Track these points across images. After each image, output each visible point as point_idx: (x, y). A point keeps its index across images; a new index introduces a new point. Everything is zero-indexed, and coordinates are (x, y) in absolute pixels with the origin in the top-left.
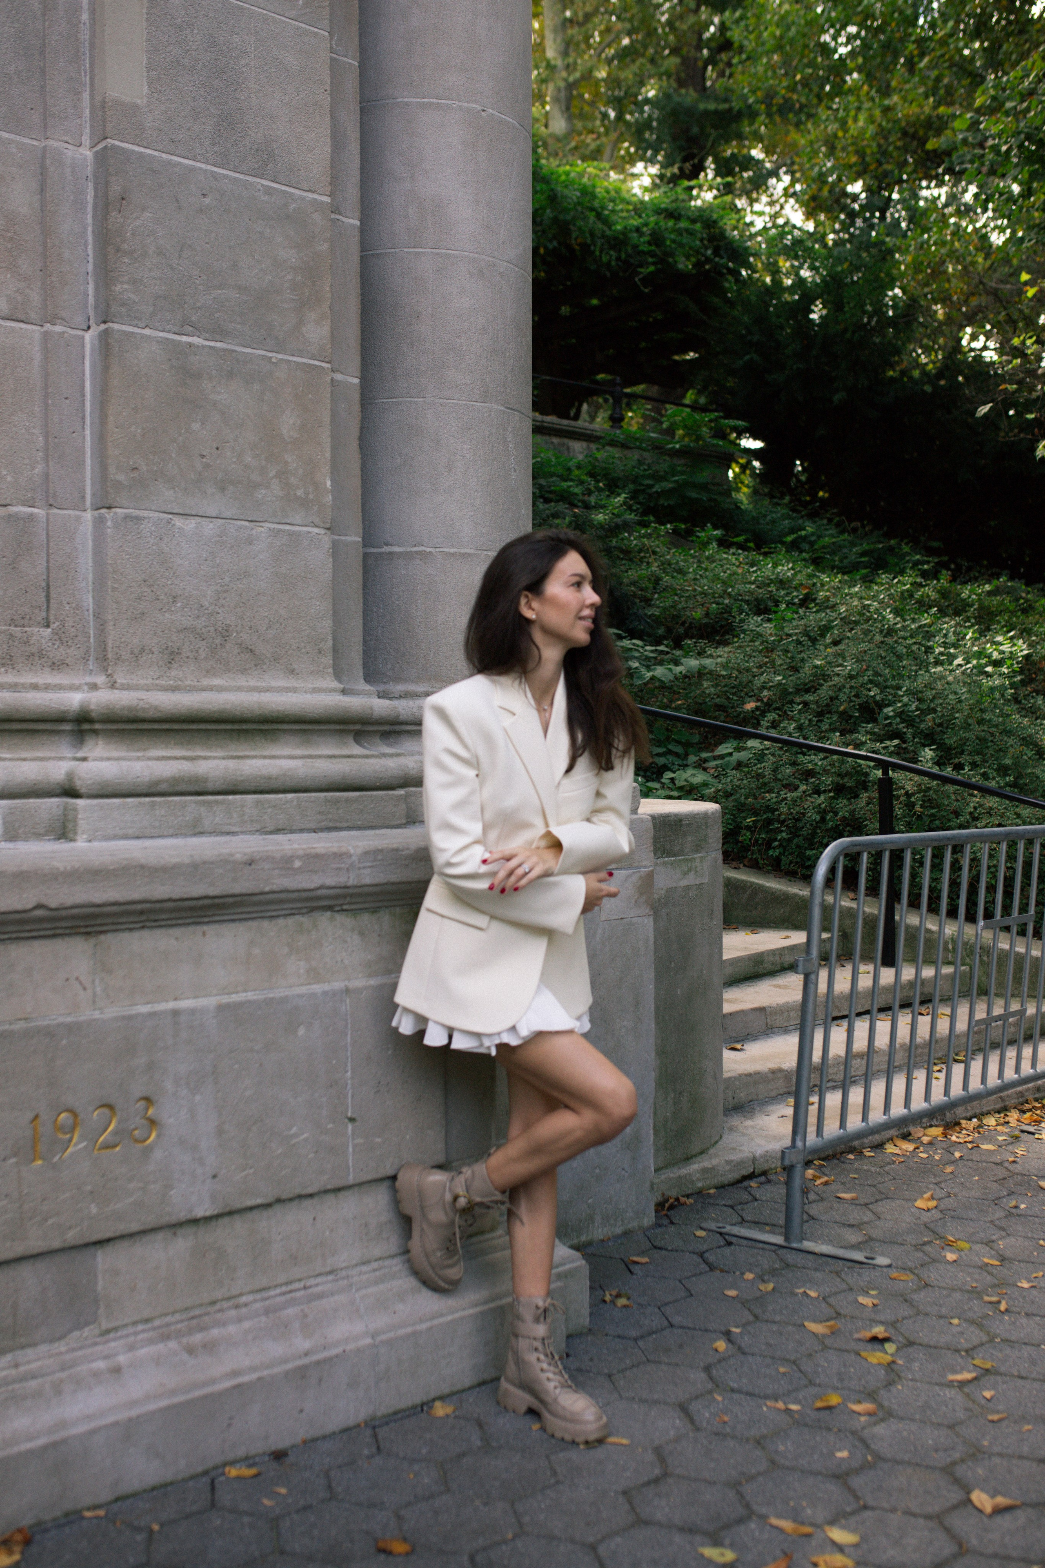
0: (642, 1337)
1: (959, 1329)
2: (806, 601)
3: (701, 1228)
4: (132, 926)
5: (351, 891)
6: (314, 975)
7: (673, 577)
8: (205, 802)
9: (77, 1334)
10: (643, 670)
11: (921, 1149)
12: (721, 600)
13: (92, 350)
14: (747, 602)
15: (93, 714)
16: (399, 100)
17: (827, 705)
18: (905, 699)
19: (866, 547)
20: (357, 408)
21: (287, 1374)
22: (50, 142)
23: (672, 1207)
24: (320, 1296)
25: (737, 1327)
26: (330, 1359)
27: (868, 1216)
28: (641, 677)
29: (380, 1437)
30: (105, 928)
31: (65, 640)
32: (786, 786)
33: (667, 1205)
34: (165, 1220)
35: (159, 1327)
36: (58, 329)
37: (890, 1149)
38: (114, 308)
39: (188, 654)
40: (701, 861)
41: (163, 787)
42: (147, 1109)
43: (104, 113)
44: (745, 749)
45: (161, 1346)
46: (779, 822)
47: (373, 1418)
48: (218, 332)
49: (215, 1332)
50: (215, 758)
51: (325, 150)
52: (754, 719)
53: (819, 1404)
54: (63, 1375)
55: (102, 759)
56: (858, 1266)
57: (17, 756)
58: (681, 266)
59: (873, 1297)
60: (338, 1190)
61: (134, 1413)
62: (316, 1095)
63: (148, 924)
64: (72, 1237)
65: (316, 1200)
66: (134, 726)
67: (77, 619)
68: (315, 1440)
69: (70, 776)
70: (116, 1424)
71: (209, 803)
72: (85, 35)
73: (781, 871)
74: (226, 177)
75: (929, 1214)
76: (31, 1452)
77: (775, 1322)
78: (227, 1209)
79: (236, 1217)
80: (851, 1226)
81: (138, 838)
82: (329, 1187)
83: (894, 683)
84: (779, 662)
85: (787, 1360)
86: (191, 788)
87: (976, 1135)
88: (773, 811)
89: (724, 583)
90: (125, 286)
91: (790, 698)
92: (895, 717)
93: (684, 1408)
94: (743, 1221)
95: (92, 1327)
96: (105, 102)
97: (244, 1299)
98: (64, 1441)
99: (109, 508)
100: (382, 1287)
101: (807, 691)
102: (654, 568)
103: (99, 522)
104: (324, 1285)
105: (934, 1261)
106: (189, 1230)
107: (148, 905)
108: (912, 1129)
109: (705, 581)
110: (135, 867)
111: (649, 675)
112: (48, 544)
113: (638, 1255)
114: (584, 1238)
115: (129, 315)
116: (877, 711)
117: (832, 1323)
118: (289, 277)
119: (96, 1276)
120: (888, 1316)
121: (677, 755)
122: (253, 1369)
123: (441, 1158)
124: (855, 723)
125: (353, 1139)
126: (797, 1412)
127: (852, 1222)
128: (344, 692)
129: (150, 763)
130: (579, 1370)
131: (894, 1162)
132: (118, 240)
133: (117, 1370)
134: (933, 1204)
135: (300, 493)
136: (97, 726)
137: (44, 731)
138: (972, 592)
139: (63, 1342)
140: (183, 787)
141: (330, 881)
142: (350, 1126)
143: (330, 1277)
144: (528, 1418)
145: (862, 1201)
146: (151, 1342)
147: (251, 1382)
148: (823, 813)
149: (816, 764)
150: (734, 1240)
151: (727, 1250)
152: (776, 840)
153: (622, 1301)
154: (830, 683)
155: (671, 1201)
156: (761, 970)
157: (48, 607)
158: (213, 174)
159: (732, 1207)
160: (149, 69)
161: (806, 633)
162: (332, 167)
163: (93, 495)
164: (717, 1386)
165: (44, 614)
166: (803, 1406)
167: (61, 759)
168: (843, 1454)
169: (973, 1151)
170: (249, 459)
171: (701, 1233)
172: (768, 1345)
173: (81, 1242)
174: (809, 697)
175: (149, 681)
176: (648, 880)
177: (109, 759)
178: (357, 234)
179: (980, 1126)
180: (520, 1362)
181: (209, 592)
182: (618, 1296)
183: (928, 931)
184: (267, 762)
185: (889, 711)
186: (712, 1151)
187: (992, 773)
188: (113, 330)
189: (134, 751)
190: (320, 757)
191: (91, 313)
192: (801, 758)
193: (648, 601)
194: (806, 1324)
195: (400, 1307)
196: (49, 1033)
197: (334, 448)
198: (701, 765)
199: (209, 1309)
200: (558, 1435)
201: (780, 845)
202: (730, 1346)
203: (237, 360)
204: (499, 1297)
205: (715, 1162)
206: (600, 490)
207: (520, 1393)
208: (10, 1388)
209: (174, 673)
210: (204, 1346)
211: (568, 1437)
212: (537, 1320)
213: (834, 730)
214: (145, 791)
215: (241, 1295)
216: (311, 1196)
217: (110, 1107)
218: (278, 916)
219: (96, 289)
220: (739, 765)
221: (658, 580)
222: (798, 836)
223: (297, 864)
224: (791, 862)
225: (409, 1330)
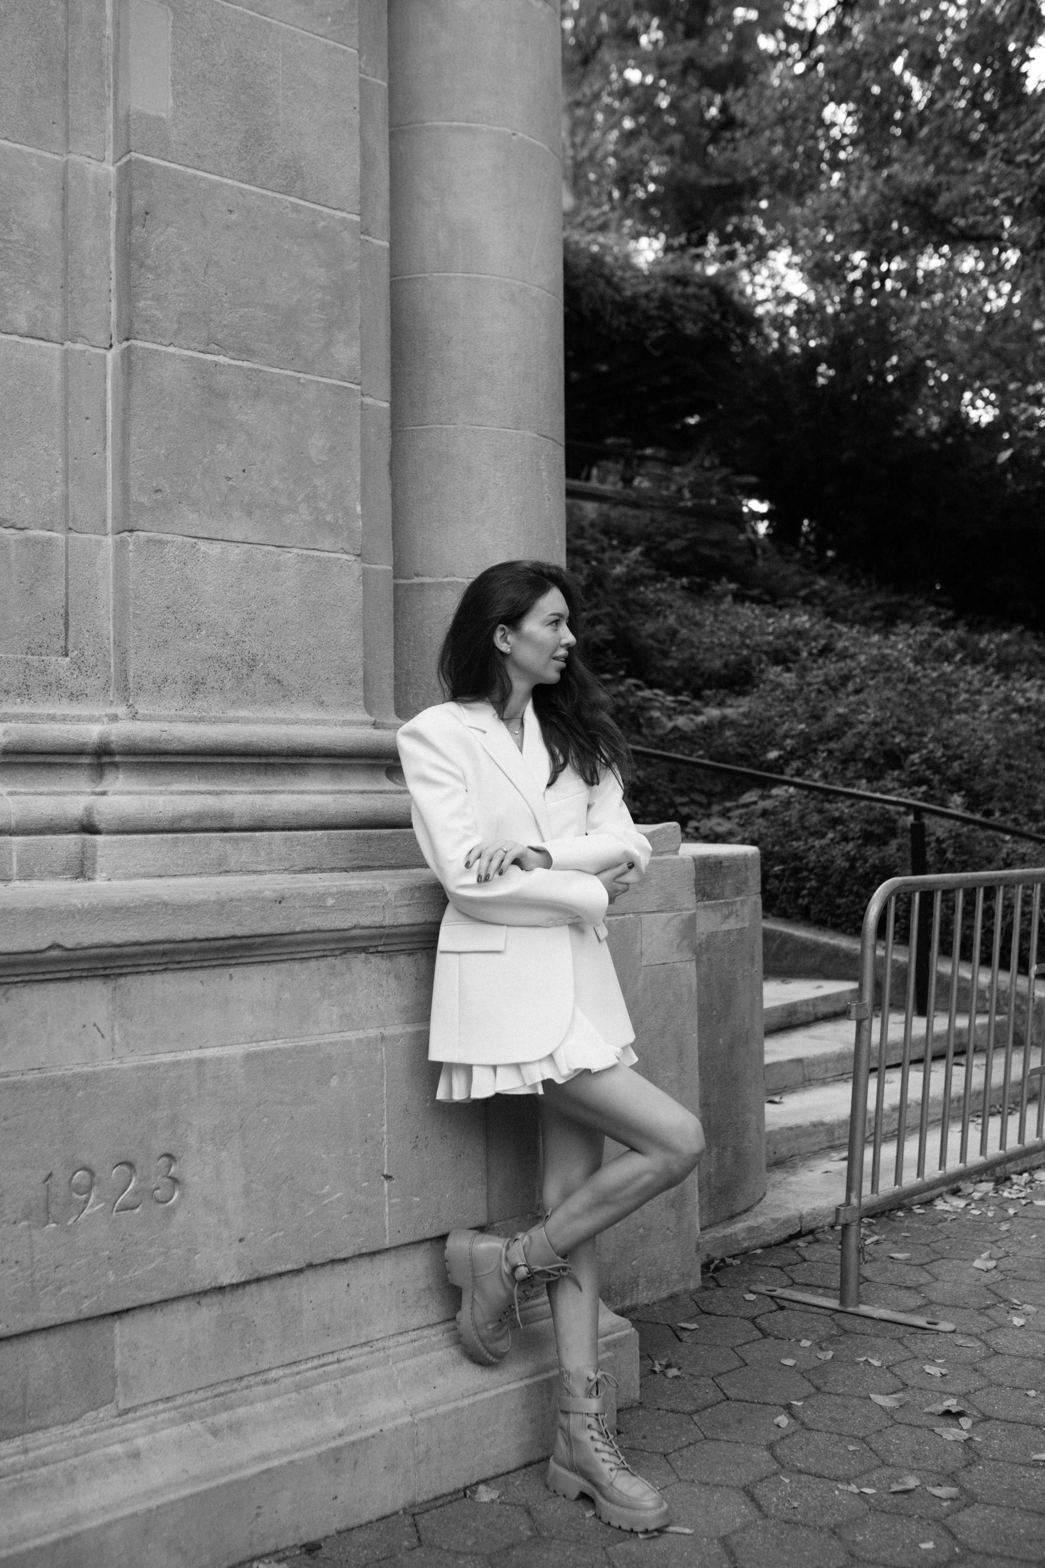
0: (697, 1411)
1: (1037, 1401)
2: (825, 651)
3: (751, 1292)
4: (153, 968)
5: (387, 931)
6: (348, 1021)
7: (690, 630)
8: (231, 839)
9: (93, 1414)
10: (665, 720)
11: (973, 1206)
12: (739, 651)
13: (115, 368)
14: (766, 653)
15: (113, 746)
16: (429, 124)
17: (852, 753)
18: (931, 746)
19: (879, 600)
20: (387, 432)
21: (319, 1456)
22: (72, 157)
23: (717, 1269)
24: (354, 1371)
25: (798, 1400)
26: (367, 1439)
27: (924, 1278)
28: (663, 727)
29: (420, 1526)
30: (125, 970)
31: (84, 669)
32: (813, 834)
33: (712, 1267)
34: (189, 1288)
35: (182, 1406)
36: (79, 347)
37: (940, 1205)
38: (137, 325)
39: (213, 684)
40: (742, 904)
41: (187, 823)
42: (170, 1167)
43: (128, 126)
44: (770, 797)
45: (183, 1427)
46: (807, 869)
47: (413, 1505)
48: (245, 351)
49: (242, 1411)
50: (241, 792)
51: (355, 168)
52: (778, 766)
53: (895, 1488)
54: (76, 1461)
55: (122, 793)
56: (920, 1331)
57: (32, 790)
58: (688, 332)
59: (939, 1365)
60: (373, 1254)
61: (153, 1503)
62: (351, 1151)
63: (171, 966)
64: (87, 1308)
65: (350, 1265)
66: (157, 759)
67: (97, 646)
68: (350, 1530)
69: (89, 811)
70: (135, 1515)
71: (236, 840)
72: (108, 49)
73: (810, 920)
74: (253, 193)
75: (988, 1275)
76: (40, 1549)
77: (839, 1395)
78: (256, 1275)
79: (265, 1284)
80: (908, 1288)
81: (160, 876)
82: (364, 1251)
83: (918, 730)
84: (800, 710)
85: (855, 1437)
86: (216, 824)
87: (1029, 1190)
88: (801, 859)
89: (742, 635)
90: (149, 303)
91: (813, 746)
92: (921, 763)
93: (748, 1492)
94: (793, 1284)
95: (109, 1406)
96: (128, 115)
97: (273, 1374)
98: (77, 1536)
99: (131, 531)
100: (421, 1359)
101: (831, 739)
102: (672, 620)
103: (121, 546)
104: (359, 1357)
105: (1000, 1326)
106: (215, 1299)
107: (172, 946)
108: (962, 1185)
109: (722, 633)
110: (158, 904)
111: (670, 725)
112: (67, 569)
113: (686, 1321)
114: (627, 1303)
115: (152, 333)
116: (902, 757)
117: (899, 1395)
118: (318, 296)
119: (113, 1350)
120: (958, 1386)
121: (700, 805)
122: (284, 1452)
123: (482, 1219)
124: (880, 771)
125: (390, 1198)
126: (872, 1495)
127: (909, 1284)
128: (375, 725)
129: (173, 798)
130: (632, 1449)
131: (946, 1219)
132: (142, 255)
133: (136, 1455)
134: (992, 1264)
135: (329, 518)
136: (117, 759)
137: (61, 765)
138: (990, 641)
139: (77, 1424)
140: (208, 823)
141: (366, 921)
142: (386, 1184)
143: (366, 1349)
144: (580, 1503)
145: (917, 1262)
146: (173, 1422)
147: (281, 1466)
148: (852, 860)
149: (842, 812)
150: (786, 1304)
151: (780, 1315)
152: (804, 888)
153: (673, 1372)
154: (854, 731)
155: (717, 1262)
156: (794, 1020)
157: (66, 635)
158: (242, 192)
159: (781, 1268)
160: (174, 82)
161: (826, 682)
162: (362, 187)
163: (114, 518)
164: (783, 1467)
165: (63, 643)
166: (878, 1489)
167: (79, 793)
168: (929, 1545)
169: (1027, 1207)
170: (276, 482)
171: (750, 1297)
172: (833, 1420)
173: (98, 1313)
174: (832, 745)
175: (173, 712)
176: (690, 923)
177: (129, 793)
178: (386, 255)
179: (1032, 1181)
180: (571, 1441)
181: (235, 620)
182: (669, 1366)
183: (962, 979)
184: (296, 797)
185: (915, 757)
186: (757, 1209)
187: (1022, 819)
188: (136, 348)
189: (156, 785)
190: (351, 792)
191: (114, 331)
192: (827, 806)
193: (665, 654)
194: (872, 1396)
195: (440, 1381)
196: (65, 1084)
197: (364, 473)
198: (725, 814)
199: (235, 1386)
200: (615, 1523)
201: (809, 894)
202: (793, 1421)
203: (265, 380)
204: (546, 1369)
205: (760, 1220)
206: (613, 548)
207: (571, 1475)
208: (19, 1476)
209: (198, 704)
210: (230, 1427)
211: (626, 1526)
212: (589, 1394)
213: (859, 777)
214: (167, 827)
215: (270, 1369)
216: (345, 1260)
217: (130, 1165)
218: (310, 958)
219: (119, 305)
220: (764, 813)
221: (675, 632)
222: (828, 884)
223: (330, 902)
224: (820, 911)
225: (451, 1406)
